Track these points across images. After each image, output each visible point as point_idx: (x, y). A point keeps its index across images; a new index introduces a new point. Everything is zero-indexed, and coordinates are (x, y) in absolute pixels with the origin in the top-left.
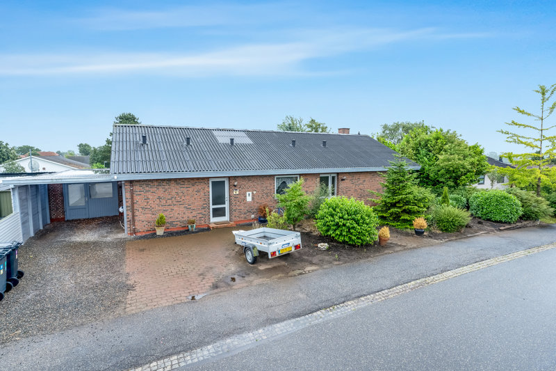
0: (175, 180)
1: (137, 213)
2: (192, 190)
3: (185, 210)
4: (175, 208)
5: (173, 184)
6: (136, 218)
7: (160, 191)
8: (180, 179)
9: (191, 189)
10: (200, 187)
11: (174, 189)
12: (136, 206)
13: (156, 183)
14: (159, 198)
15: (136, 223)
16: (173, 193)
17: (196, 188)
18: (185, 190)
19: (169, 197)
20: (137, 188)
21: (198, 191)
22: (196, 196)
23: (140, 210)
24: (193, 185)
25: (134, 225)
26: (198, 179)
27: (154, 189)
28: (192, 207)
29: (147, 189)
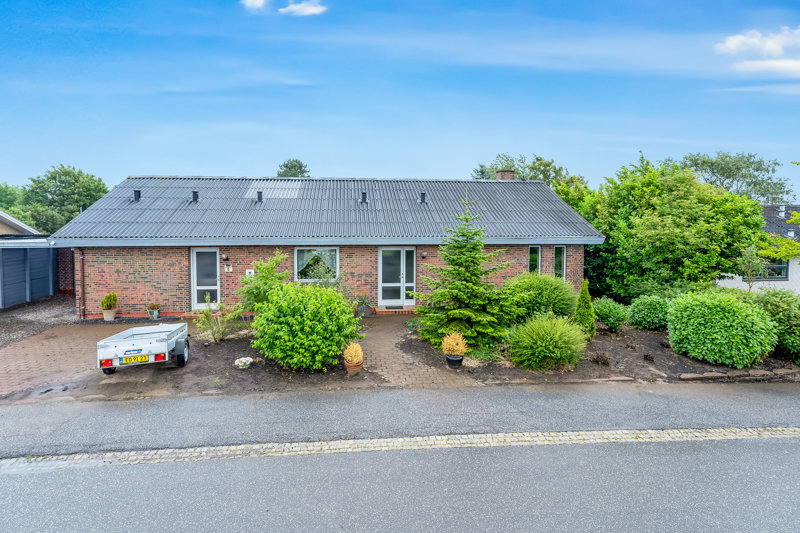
0: (140, 248)
1: (88, 290)
2: (163, 262)
3: (152, 290)
4: (139, 286)
5: (136, 254)
6: (87, 295)
7: (119, 263)
8: (146, 248)
9: (161, 262)
10: (174, 259)
11: (138, 261)
12: (87, 281)
13: (114, 252)
14: (118, 272)
15: (87, 303)
16: (137, 265)
17: (168, 260)
18: (153, 263)
19: (131, 271)
20: (89, 257)
21: (171, 265)
22: (168, 272)
23: (93, 285)
24: (165, 256)
25: (84, 304)
26: (172, 248)
27: (111, 260)
28: (163, 286)
29: (102, 258)
